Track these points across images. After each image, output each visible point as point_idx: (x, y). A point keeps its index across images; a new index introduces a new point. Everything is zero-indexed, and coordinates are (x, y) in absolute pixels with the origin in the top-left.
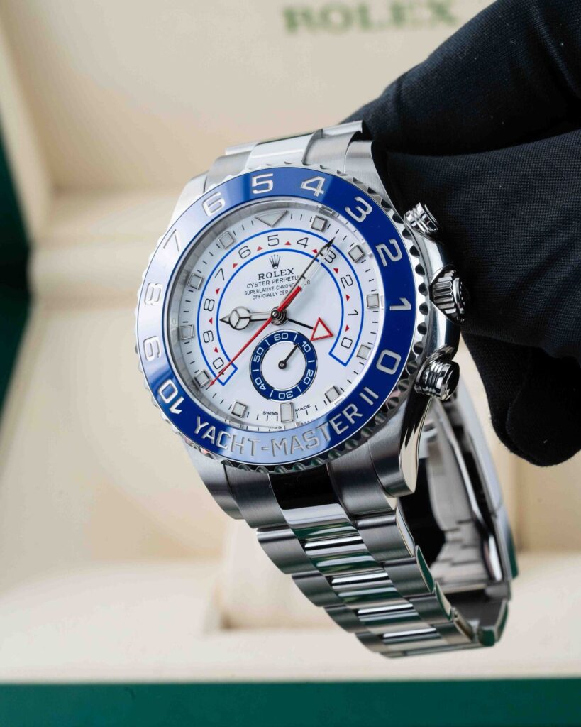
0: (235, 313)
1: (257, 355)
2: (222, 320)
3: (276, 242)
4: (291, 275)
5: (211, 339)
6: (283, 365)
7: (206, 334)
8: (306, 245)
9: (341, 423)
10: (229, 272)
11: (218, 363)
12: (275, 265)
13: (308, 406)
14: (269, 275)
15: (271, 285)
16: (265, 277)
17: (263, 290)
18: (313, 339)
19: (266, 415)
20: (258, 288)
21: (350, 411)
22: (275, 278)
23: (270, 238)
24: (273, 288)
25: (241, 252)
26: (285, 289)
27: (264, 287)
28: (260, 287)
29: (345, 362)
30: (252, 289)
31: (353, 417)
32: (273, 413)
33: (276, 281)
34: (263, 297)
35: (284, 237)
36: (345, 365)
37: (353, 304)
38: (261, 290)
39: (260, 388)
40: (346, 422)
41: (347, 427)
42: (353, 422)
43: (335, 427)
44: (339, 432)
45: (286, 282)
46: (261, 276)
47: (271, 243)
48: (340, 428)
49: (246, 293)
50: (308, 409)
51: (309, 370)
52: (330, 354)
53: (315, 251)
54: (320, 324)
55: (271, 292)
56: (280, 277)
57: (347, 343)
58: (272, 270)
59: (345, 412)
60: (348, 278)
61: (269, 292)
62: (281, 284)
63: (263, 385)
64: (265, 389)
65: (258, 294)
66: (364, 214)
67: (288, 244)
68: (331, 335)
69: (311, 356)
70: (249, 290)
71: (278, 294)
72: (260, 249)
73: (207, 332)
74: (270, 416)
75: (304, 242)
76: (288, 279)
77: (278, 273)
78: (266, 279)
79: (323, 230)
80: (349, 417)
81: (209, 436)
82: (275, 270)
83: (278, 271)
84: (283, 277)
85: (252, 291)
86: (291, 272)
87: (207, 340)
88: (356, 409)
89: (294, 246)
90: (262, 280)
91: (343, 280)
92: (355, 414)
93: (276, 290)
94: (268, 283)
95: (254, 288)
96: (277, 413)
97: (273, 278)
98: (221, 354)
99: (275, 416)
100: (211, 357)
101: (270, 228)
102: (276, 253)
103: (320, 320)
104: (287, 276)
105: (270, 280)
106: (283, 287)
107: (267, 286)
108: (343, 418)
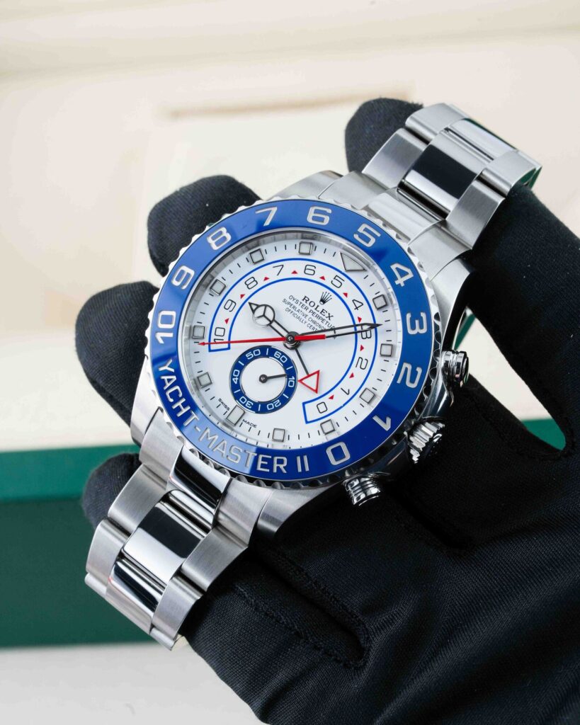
0: (263, 307)
1: (252, 353)
2: (250, 304)
3: (338, 284)
4: (327, 319)
5: (231, 309)
6: (264, 379)
7: (230, 302)
8: (357, 308)
9: (266, 463)
10: (286, 273)
11: (220, 332)
12: (323, 301)
13: (255, 426)
14: (312, 304)
15: (306, 312)
16: (308, 302)
17: (298, 311)
18: (301, 381)
19: (220, 403)
20: (297, 306)
21: (280, 462)
22: (315, 311)
23: (337, 278)
24: (307, 316)
25: (308, 267)
26: (314, 325)
27: (301, 309)
28: (298, 307)
29: (308, 420)
30: (291, 301)
31: (278, 468)
32: (226, 407)
33: (314, 313)
34: (294, 315)
35: (347, 286)
36: (307, 422)
37: (351, 385)
38: (297, 309)
39: (234, 379)
40: (270, 466)
41: (268, 470)
42: (275, 470)
43: (260, 462)
44: (259, 468)
45: (319, 321)
46: (305, 299)
47: (335, 282)
48: (263, 466)
49: (285, 301)
50: (253, 427)
51: (278, 401)
52: (304, 404)
53: (360, 319)
54: (316, 376)
55: (303, 318)
56: (319, 313)
57: (322, 408)
58: (318, 302)
59: (276, 459)
60: (364, 362)
61: (301, 316)
62: (315, 319)
63: (237, 379)
64: (236, 383)
65: (292, 310)
66: (418, 330)
67: (346, 295)
68: (316, 391)
69: (289, 391)
70: (288, 300)
71: (306, 324)
72: (323, 278)
73: (232, 301)
74: (222, 405)
75: (358, 304)
76: (323, 320)
77: (320, 309)
78: (307, 305)
79: (378, 309)
80: (276, 465)
81: (166, 381)
82: (319, 304)
83: (321, 307)
84: (320, 315)
85: (290, 303)
86: (329, 317)
87: (227, 307)
88: (285, 464)
89: (348, 301)
90: (304, 302)
91: (360, 360)
92: (281, 466)
93: (307, 320)
94: (306, 309)
95: (293, 303)
96: (228, 409)
97: (313, 309)
98: (228, 327)
99: (226, 410)
100: (219, 322)
101: (343, 271)
102: (331, 293)
103: (318, 372)
104: (324, 317)
105: (310, 308)
106: (315, 322)
107: (304, 311)
108: (271, 462)
